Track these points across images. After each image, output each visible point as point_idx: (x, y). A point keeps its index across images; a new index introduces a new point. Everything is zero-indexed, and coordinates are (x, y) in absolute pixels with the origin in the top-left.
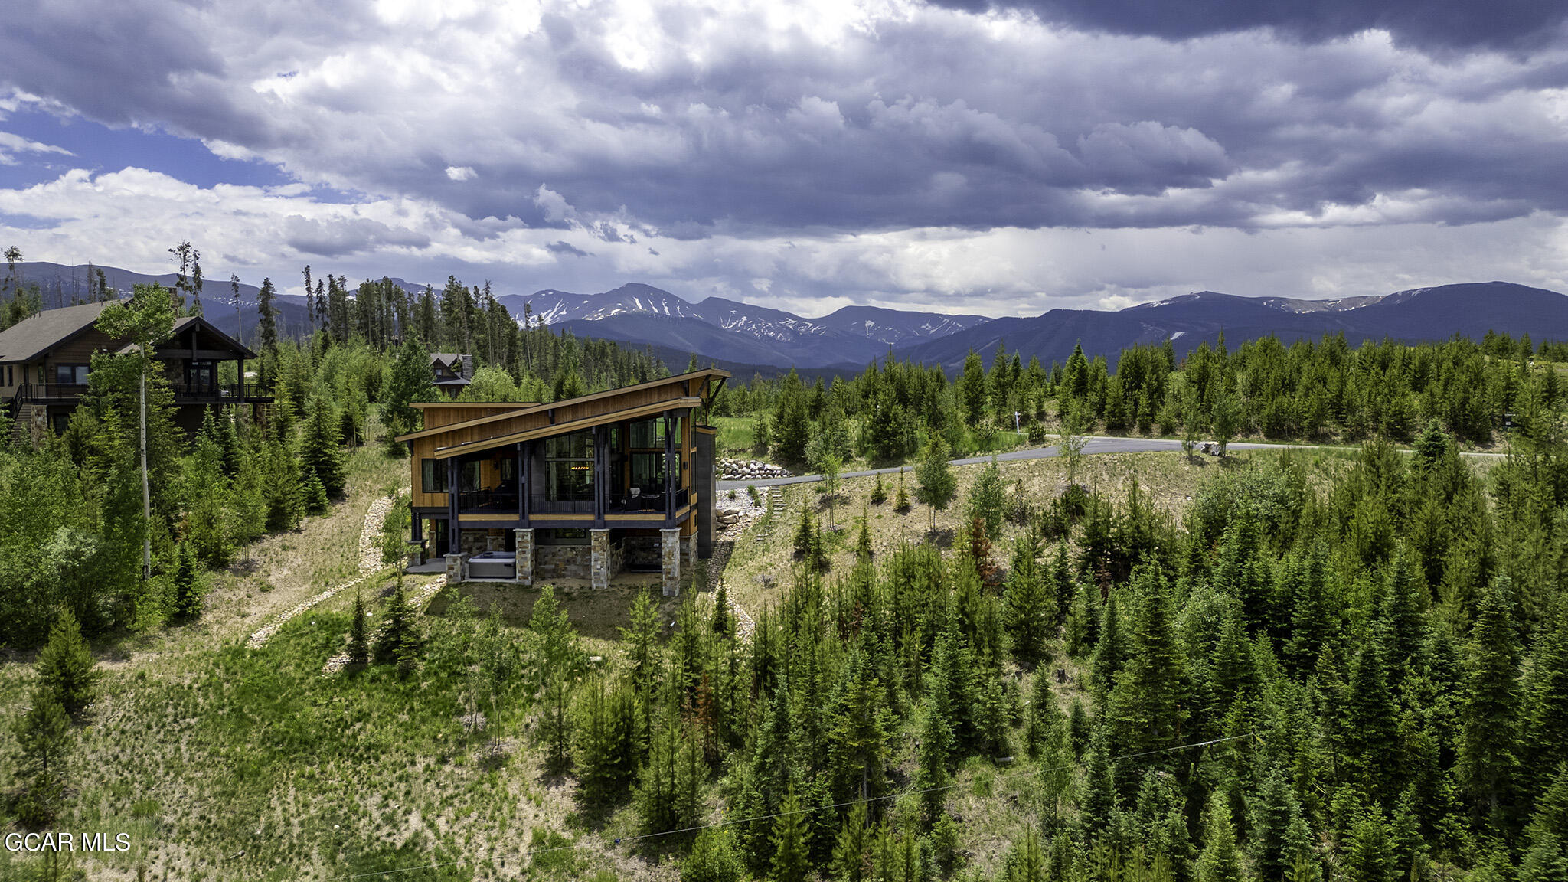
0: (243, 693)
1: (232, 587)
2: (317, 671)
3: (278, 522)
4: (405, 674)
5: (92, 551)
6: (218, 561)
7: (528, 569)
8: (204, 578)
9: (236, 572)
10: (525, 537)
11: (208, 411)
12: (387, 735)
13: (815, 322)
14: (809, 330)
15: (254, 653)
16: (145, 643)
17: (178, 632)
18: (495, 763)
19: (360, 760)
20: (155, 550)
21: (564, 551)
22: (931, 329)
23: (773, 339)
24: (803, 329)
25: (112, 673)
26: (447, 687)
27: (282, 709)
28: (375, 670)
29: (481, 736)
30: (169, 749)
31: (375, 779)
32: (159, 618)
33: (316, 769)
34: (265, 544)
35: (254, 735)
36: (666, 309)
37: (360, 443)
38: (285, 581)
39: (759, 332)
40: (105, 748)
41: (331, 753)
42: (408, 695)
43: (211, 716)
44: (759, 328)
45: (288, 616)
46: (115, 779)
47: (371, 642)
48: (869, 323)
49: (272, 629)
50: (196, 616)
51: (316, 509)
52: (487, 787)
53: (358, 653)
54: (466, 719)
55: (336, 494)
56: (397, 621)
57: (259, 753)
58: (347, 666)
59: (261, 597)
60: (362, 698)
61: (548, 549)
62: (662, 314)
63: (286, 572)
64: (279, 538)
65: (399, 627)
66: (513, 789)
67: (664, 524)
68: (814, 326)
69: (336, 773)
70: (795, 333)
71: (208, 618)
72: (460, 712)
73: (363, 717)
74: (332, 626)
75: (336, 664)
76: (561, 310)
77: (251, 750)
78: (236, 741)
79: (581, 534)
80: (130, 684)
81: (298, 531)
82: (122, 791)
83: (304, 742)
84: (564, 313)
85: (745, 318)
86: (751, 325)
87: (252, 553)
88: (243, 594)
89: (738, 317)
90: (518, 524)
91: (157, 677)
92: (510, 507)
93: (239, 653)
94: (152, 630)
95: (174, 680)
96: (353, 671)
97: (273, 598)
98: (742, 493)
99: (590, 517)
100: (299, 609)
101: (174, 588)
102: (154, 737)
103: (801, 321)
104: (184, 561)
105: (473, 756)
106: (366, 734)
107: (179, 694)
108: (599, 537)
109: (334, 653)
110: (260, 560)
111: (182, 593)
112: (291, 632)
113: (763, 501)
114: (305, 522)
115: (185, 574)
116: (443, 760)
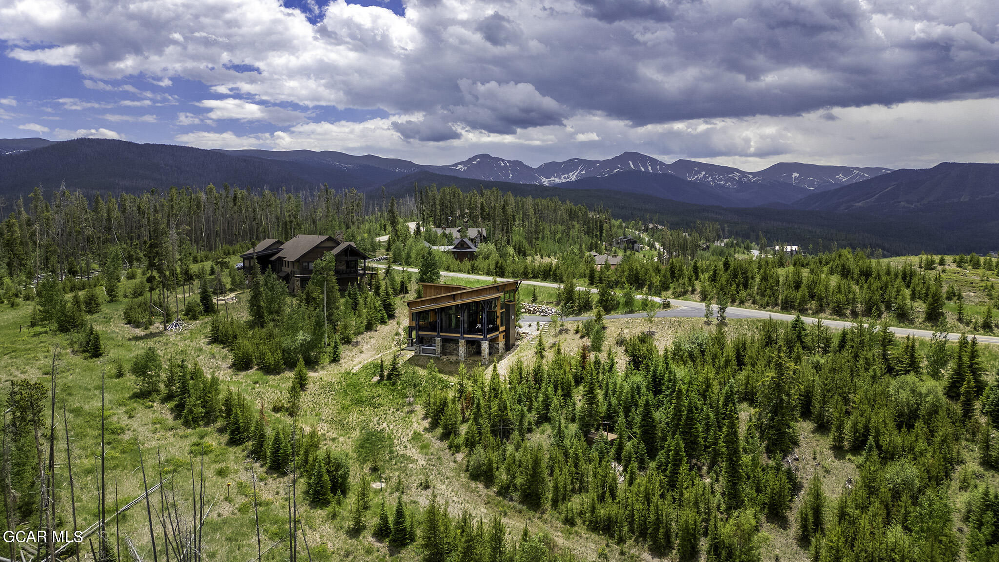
0: (348, 386)
1: (351, 351)
2: (370, 381)
3: (369, 327)
4: (394, 384)
5: (309, 339)
6: (347, 341)
7: (439, 352)
8: (341, 348)
9: (353, 346)
10: (438, 340)
11: (350, 285)
12: (384, 402)
13: (754, 174)
14: (750, 180)
15: (353, 374)
16: (323, 368)
17: (333, 365)
18: (412, 412)
19: (375, 408)
20: (328, 337)
21: (452, 346)
22: (843, 178)
23: (723, 186)
24: (745, 179)
25: (313, 377)
26: (405, 389)
27: (357, 391)
28: (386, 382)
29: (410, 404)
30: (326, 399)
31: (378, 413)
32: (328, 360)
33: (363, 409)
34: (364, 336)
35: (349, 398)
36: (650, 168)
37: (407, 292)
38: (368, 350)
39: (714, 182)
40: (310, 398)
41: (368, 405)
42: (393, 390)
43: (338, 392)
44: (714, 179)
45: (366, 362)
46: (312, 406)
47: (386, 373)
48: (795, 175)
49: (360, 366)
50: (339, 360)
51: (383, 322)
52: (407, 419)
53: (382, 376)
54: (408, 399)
55: (391, 316)
56: (394, 366)
57: (349, 403)
58: (378, 380)
59: (359, 354)
60: (380, 390)
61: (448, 345)
62: (647, 171)
63: (369, 346)
64: (369, 333)
65: (394, 368)
66: (414, 420)
67: (482, 339)
68: (753, 177)
69: (368, 410)
70: (739, 182)
71: (342, 361)
72: (407, 397)
73: (379, 396)
74: (376, 366)
75: (376, 379)
76: (582, 171)
77: (347, 402)
78: (344, 399)
79: (455, 341)
80: (318, 380)
81: (376, 331)
82: (313, 409)
83: (361, 401)
84: (584, 172)
85: (704, 173)
86: (708, 177)
87: (359, 338)
88: (354, 354)
89: (699, 172)
90: (436, 336)
91: (325, 379)
92: (434, 330)
93: (349, 373)
94: (325, 364)
95: (330, 380)
96: (379, 382)
97: (363, 355)
98: (534, 324)
99: (459, 335)
100: (370, 360)
101: (332, 351)
102: (323, 396)
103: (744, 174)
104: (335, 343)
105: (406, 409)
106: (379, 400)
107: (331, 384)
108: (462, 342)
109: (375, 375)
110: (362, 341)
111: (335, 353)
112: (365, 368)
113: (541, 328)
114: (379, 326)
115: (336, 347)
116: (397, 410)
